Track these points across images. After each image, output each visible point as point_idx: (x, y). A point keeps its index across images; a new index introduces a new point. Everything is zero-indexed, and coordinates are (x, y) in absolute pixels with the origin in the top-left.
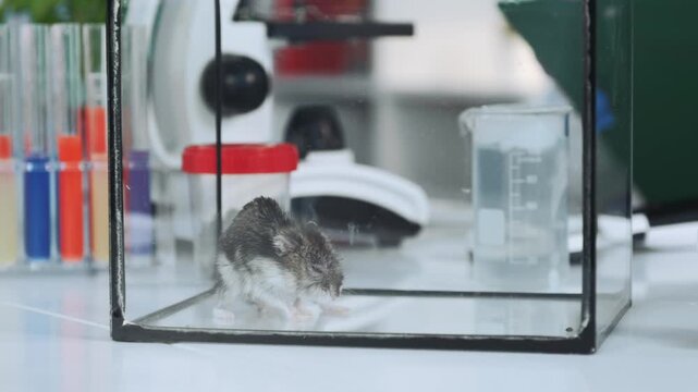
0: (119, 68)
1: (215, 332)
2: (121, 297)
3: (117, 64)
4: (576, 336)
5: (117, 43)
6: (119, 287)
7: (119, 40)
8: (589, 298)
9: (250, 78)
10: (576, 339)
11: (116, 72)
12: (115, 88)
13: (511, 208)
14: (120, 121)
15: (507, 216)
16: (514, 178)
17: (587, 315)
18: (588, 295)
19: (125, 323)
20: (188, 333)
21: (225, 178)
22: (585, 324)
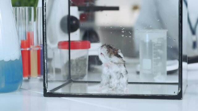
0: (46, 19)
1: (74, 94)
2: (46, 84)
3: (45, 18)
4: (177, 94)
5: (45, 12)
6: (46, 81)
7: (46, 11)
8: (180, 84)
9: (74, 22)
10: (177, 95)
11: (45, 20)
12: (44, 25)
13: (153, 59)
14: (46, 34)
15: (152, 61)
16: (154, 50)
17: (180, 89)
18: (180, 83)
19: (47, 92)
20: (66, 94)
21: (71, 50)
22: (179, 91)
